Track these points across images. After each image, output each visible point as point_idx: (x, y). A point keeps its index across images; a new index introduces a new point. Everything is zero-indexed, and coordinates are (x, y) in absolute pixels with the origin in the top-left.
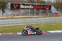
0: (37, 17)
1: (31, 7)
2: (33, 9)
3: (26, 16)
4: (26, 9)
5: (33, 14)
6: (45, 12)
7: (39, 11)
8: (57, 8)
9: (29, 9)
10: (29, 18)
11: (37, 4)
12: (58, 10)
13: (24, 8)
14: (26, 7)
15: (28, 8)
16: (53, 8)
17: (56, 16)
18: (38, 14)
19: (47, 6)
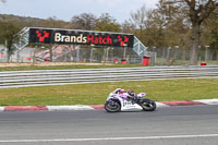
1: (82, 39)
2: (88, 43)
3: (68, 64)
4: (69, 43)
5: (87, 57)
6: (117, 54)
7: (102, 51)
8: (149, 44)
9: (77, 43)
10: (77, 67)
11: (97, 32)
12: (150, 50)
13: (64, 43)
14: (68, 39)
15: (73, 43)
16: (138, 43)
17: (147, 65)
18: (99, 58)
19: (123, 37)
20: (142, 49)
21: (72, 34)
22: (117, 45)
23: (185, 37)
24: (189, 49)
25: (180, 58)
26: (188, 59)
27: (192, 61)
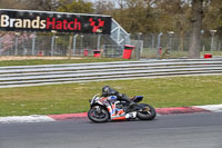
0: (59, 62)
1: (38, 23)
2: (48, 30)
3: (19, 58)
5: (47, 49)
6: (88, 44)
7: (68, 39)
8: (132, 29)
9: (32, 30)
11: (60, 14)
12: (134, 37)
13: (14, 29)
14: (20, 23)
15: (27, 29)
16: (117, 28)
17: (129, 59)
18: (63, 49)
19: (96, 21)
20: (123, 36)
21: (25, 16)
22: (89, 31)
23: (183, 18)
24: (188, 35)
25: (175, 48)
26: (186, 49)
27: (192, 52)
